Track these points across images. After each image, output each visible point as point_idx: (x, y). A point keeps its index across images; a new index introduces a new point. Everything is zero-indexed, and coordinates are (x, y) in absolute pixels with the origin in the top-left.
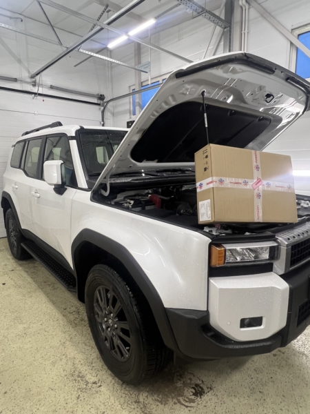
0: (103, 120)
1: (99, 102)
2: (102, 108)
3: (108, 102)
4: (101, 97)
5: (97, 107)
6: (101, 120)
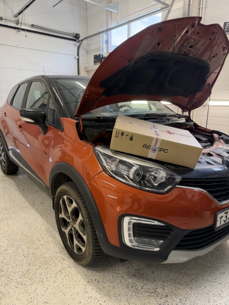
0: (78, 55)
2: (78, 44)
3: (82, 40)
5: (73, 43)
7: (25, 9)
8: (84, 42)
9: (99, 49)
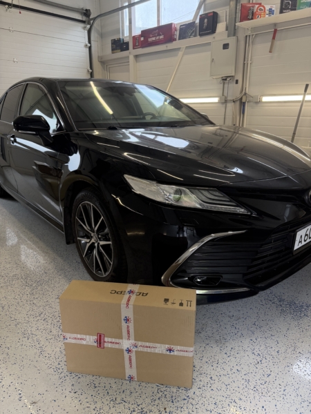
0: (90, 42)
1: (84, 19)
2: (88, 26)
3: (94, 19)
4: (87, 13)
5: (82, 25)
6: (87, 43)
8: (97, 21)
9: (118, 31)
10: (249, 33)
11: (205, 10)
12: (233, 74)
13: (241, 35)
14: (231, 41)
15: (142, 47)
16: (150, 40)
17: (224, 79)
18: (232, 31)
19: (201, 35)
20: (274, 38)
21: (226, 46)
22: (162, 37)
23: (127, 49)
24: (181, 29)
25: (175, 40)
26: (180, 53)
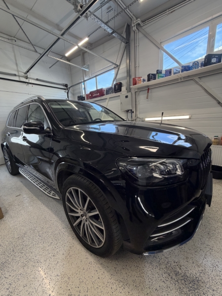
2: (67, 91)
3: (69, 88)
7: (30, 70)
8: (71, 89)
9: (80, 93)
10: (136, 90)
11: (116, 82)
12: (131, 109)
13: (133, 92)
14: (129, 94)
15: (91, 99)
16: (94, 95)
17: (128, 111)
18: (129, 90)
19: (115, 92)
20: (148, 92)
21: (127, 97)
22: (98, 94)
23: (84, 100)
24: (106, 90)
25: (104, 95)
26: (107, 101)
